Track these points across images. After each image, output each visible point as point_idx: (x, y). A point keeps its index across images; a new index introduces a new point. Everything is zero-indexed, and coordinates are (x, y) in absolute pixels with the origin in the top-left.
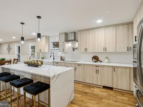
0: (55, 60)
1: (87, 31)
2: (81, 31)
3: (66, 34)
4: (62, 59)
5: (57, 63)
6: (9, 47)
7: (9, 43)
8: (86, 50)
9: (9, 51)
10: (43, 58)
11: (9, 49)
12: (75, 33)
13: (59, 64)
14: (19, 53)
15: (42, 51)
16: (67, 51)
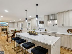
0: (41, 31)
1: (64, 13)
2: (59, 13)
3: (48, 16)
4: (45, 30)
5: (43, 33)
6: (18, 24)
7: (18, 22)
8: (63, 25)
9: (18, 26)
10: (34, 30)
11: (18, 25)
12: (54, 15)
13: (45, 33)
14: (22, 27)
15: (34, 26)
16: (49, 26)
